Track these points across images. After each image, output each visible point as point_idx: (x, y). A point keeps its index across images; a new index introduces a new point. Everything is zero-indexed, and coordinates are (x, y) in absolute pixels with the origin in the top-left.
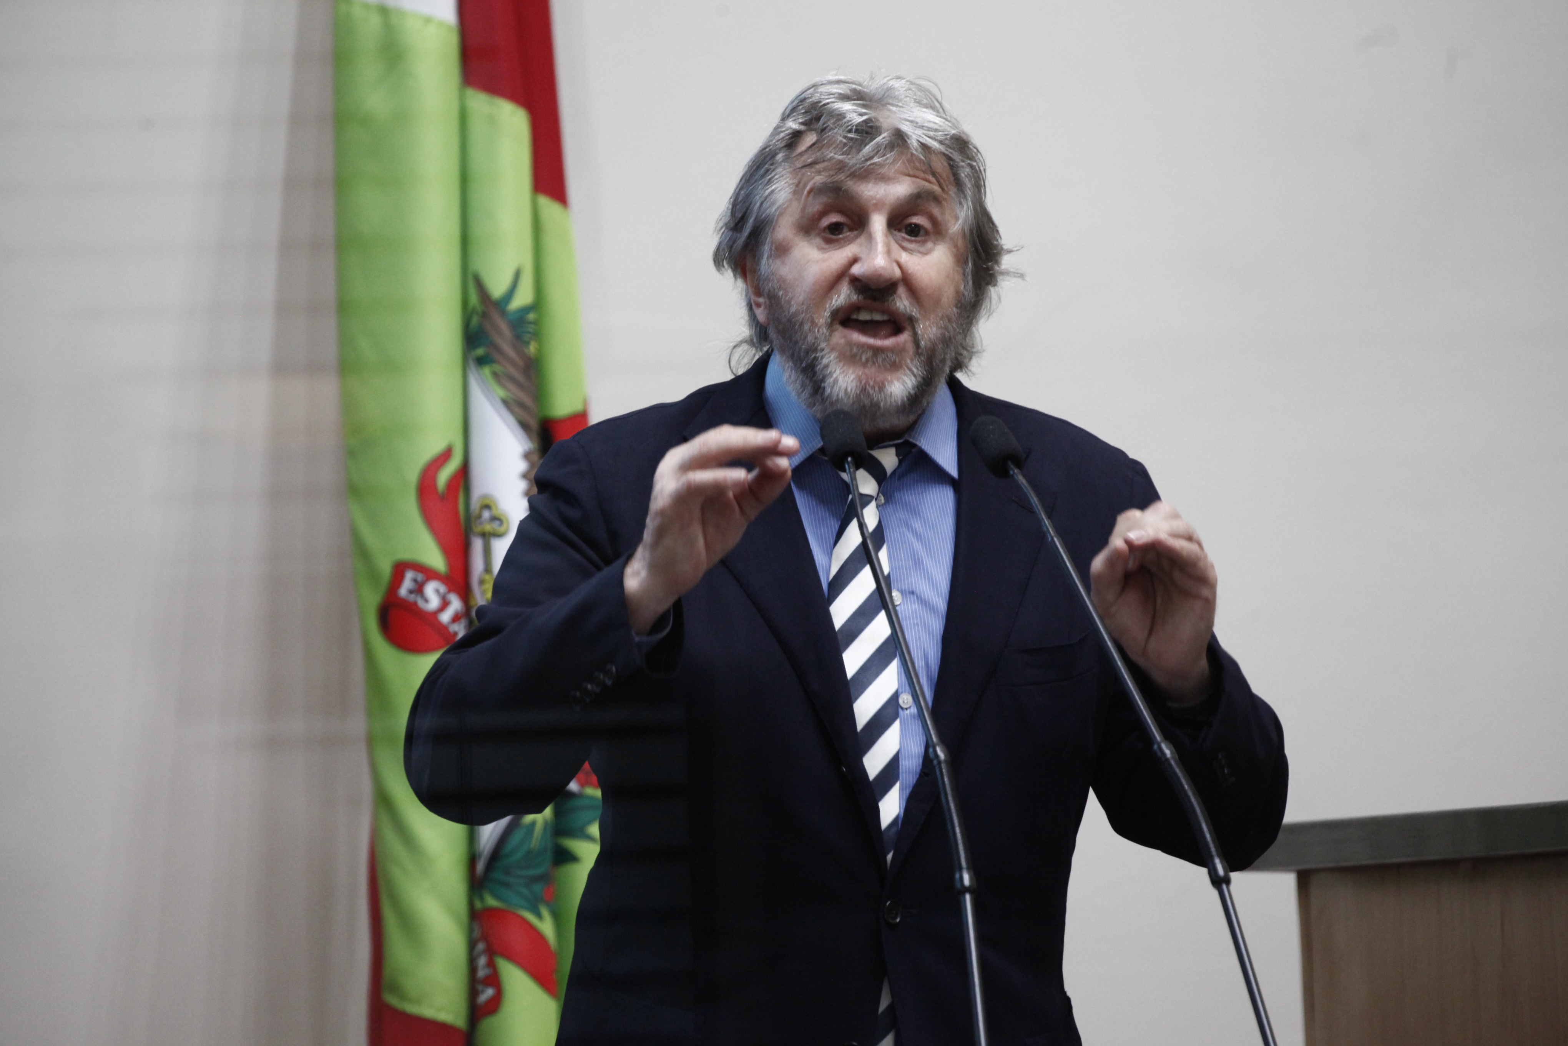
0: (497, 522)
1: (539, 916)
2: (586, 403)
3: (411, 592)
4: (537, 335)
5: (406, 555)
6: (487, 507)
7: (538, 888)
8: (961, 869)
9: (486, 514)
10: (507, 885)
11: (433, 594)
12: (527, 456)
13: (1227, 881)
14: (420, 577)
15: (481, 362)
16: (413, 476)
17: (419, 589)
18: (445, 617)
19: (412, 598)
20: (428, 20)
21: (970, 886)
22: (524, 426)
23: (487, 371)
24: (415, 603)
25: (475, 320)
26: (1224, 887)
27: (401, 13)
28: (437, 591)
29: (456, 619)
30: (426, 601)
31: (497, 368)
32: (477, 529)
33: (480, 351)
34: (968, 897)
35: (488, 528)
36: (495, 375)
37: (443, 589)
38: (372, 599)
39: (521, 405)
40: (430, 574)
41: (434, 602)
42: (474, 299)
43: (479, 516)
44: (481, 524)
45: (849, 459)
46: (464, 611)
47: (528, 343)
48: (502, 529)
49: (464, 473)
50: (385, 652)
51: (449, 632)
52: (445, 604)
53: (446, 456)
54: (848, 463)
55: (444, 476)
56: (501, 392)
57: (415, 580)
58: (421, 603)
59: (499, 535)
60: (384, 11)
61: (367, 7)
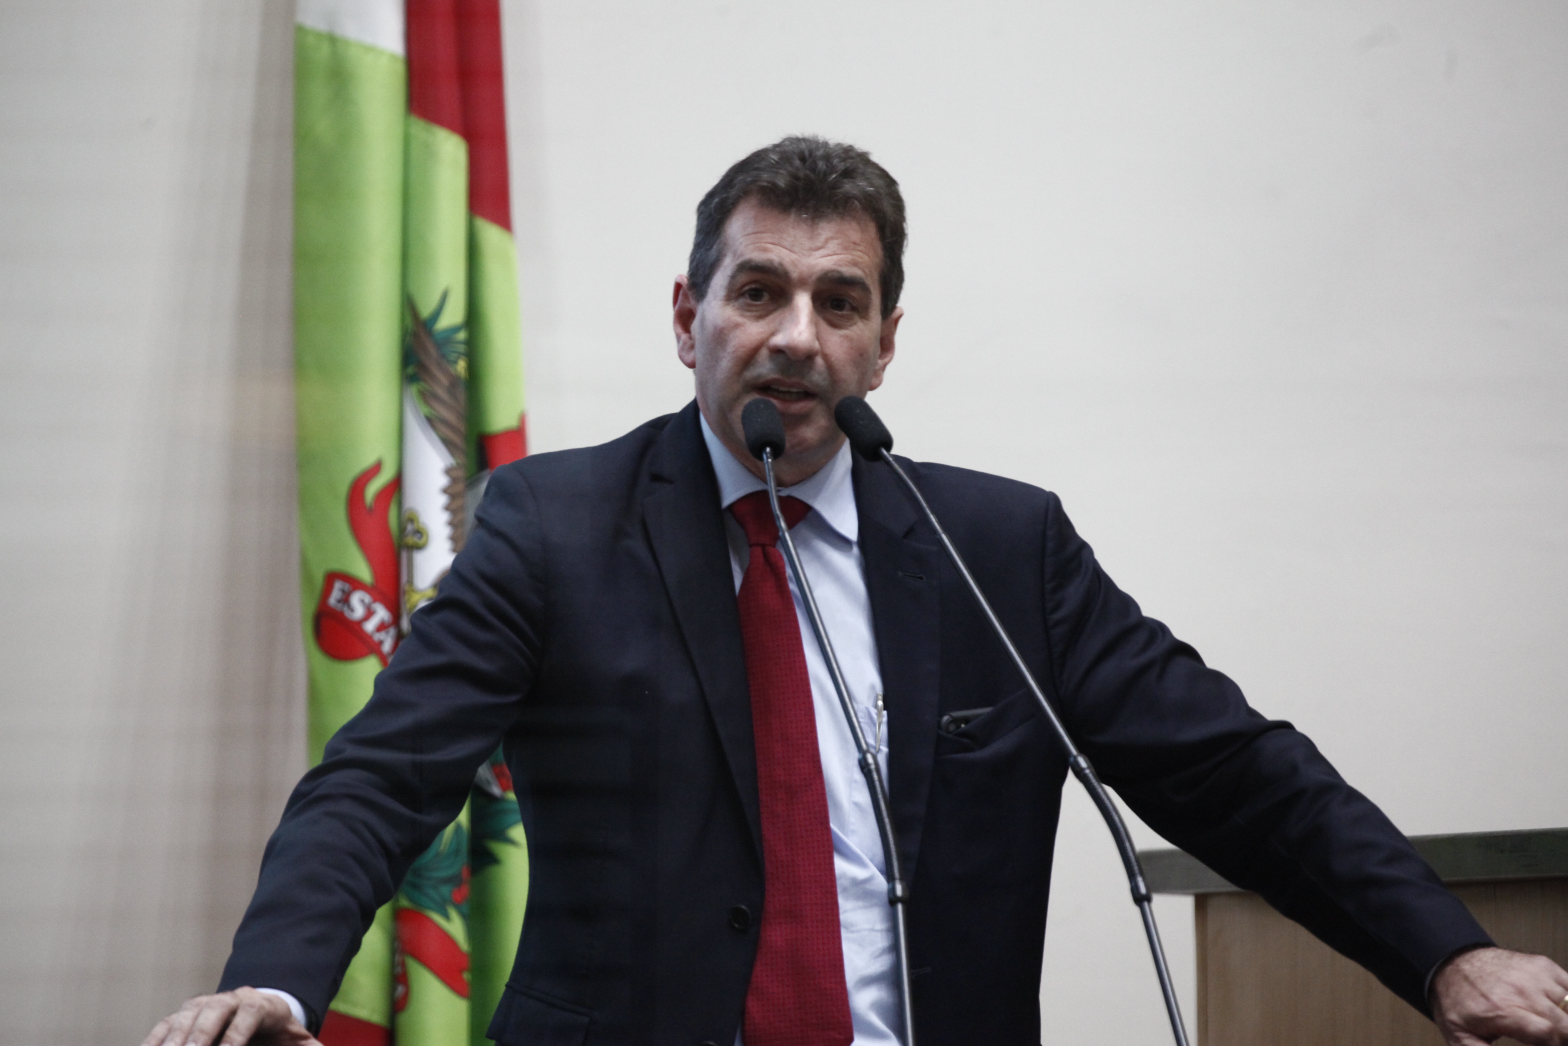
0: (419, 535)
1: (449, 918)
2: (524, 417)
3: (339, 601)
5: (336, 566)
6: (414, 520)
7: (447, 890)
9: (413, 527)
10: (416, 886)
11: (358, 604)
12: (448, 471)
13: (1148, 899)
14: (347, 587)
15: (412, 380)
16: (343, 488)
17: (345, 600)
18: (370, 626)
19: (339, 607)
22: (447, 442)
23: (415, 389)
24: (343, 612)
26: (1146, 904)
27: (347, 42)
29: (382, 627)
30: (352, 610)
31: (423, 386)
32: (403, 542)
33: (414, 370)
35: (413, 540)
36: (422, 394)
37: (367, 598)
39: (446, 422)
40: (355, 584)
41: (359, 612)
42: (409, 321)
44: (404, 535)
45: (768, 450)
46: (391, 620)
47: (455, 362)
48: (421, 542)
51: (373, 641)
52: (369, 613)
53: (376, 469)
54: (766, 453)
55: (373, 489)
56: (428, 410)
57: (343, 591)
58: (347, 613)
59: (420, 547)
60: (333, 39)
61: (319, 35)
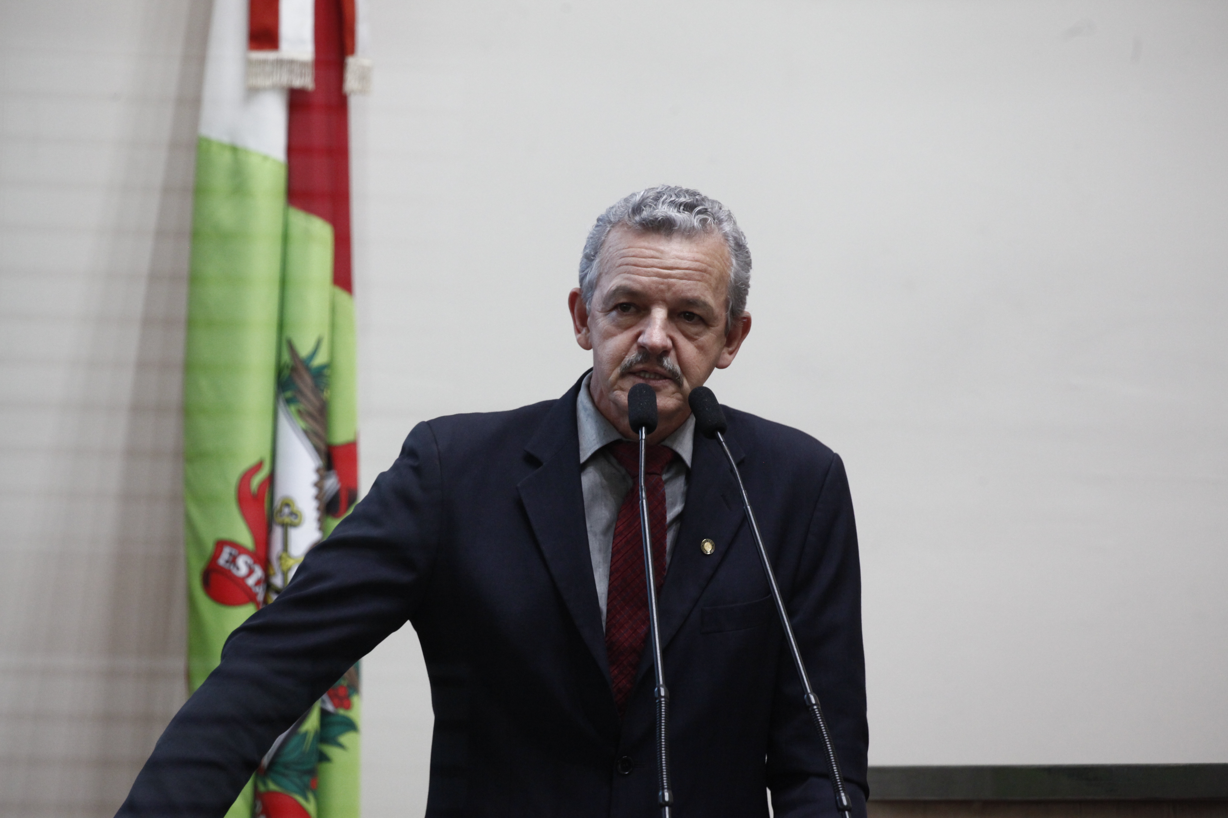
0: (294, 516)
1: (306, 799)
2: (356, 434)
3: (227, 562)
4: (327, 385)
5: (225, 535)
6: (287, 505)
7: (306, 779)
8: (663, 789)
9: (286, 510)
10: (284, 775)
11: (243, 565)
12: (318, 471)
14: (234, 552)
15: (289, 401)
16: (234, 478)
17: (233, 560)
18: (251, 581)
19: (227, 566)
20: (266, 158)
21: (669, 802)
22: (317, 449)
23: (293, 408)
24: (230, 571)
25: (286, 373)
27: (246, 151)
28: (246, 563)
29: (258, 583)
30: (238, 569)
31: (302, 407)
32: (278, 519)
33: (289, 394)
34: (667, 809)
35: (287, 520)
36: (300, 412)
37: (250, 561)
38: (198, 567)
39: (316, 434)
40: (241, 549)
41: (243, 570)
42: (286, 357)
43: (280, 511)
44: (281, 516)
46: (263, 577)
47: (322, 391)
48: (296, 521)
49: (271, 480)
50: (205, 603)
51: (252, 593)
52: (251, 572)
53: (258, 467)
55: (257, 481)
56: (301, 424)
57: (231, 554)
58: (234, 571)
59: (294, 525)
60: (234, 149)
61: (222, 146)
